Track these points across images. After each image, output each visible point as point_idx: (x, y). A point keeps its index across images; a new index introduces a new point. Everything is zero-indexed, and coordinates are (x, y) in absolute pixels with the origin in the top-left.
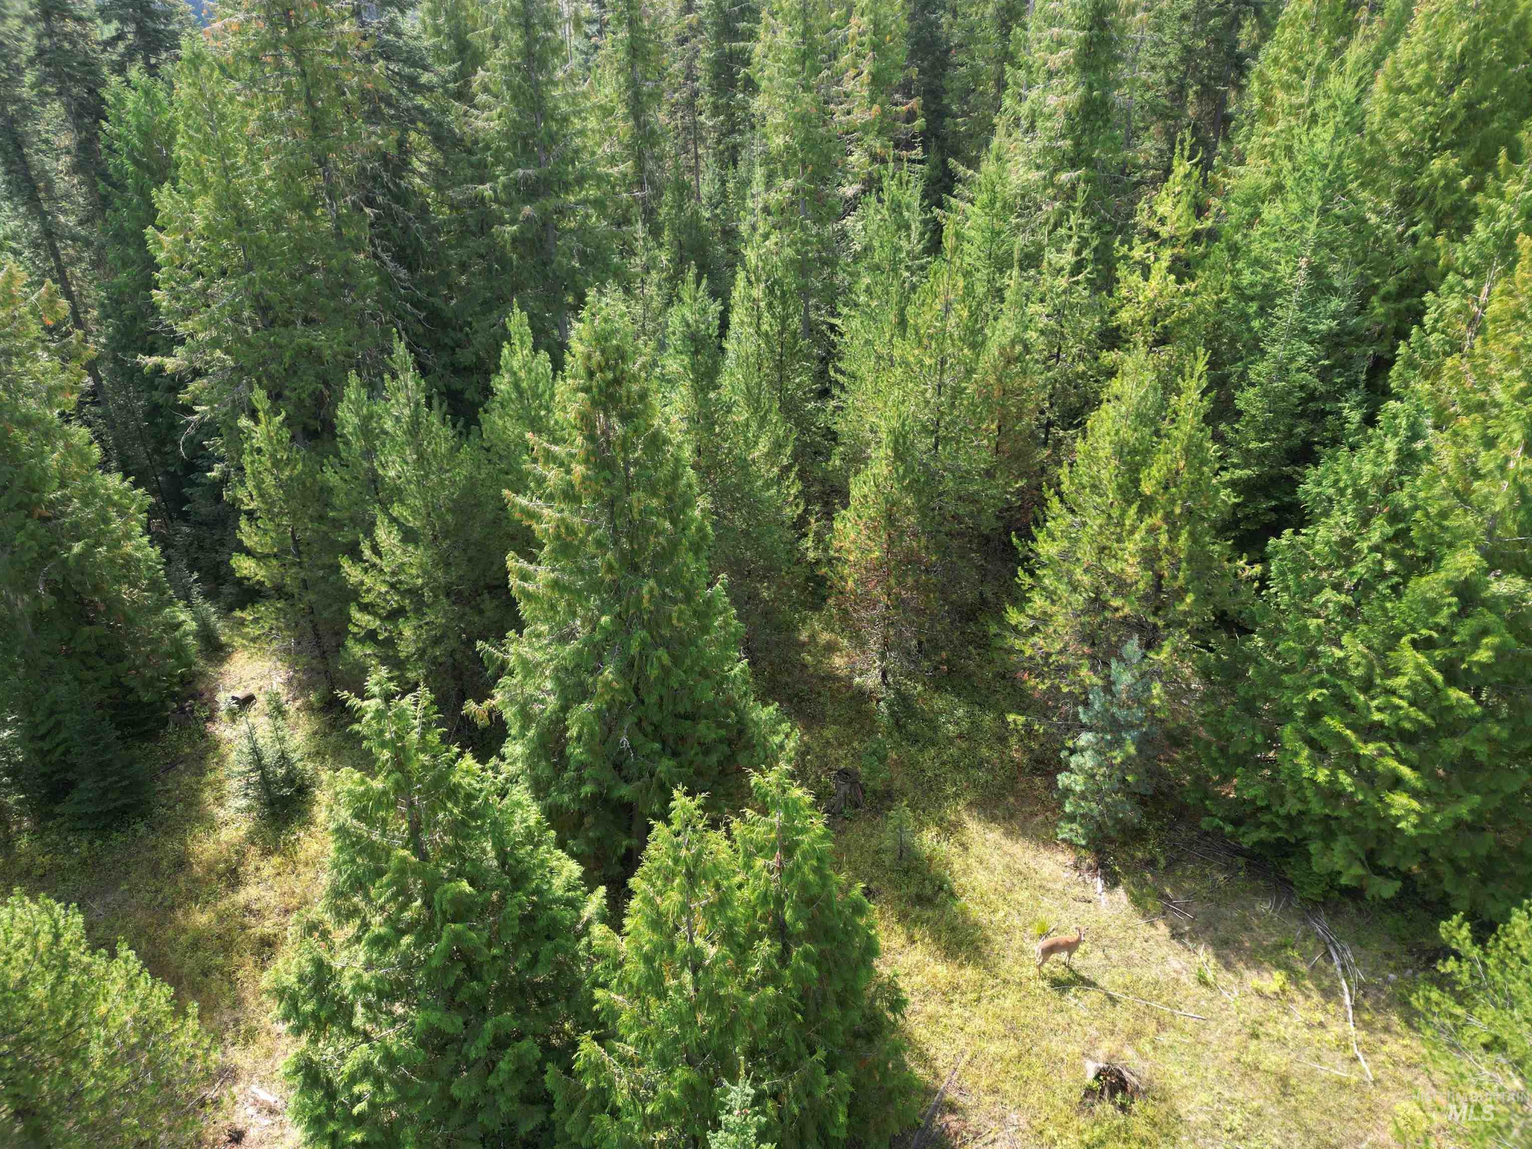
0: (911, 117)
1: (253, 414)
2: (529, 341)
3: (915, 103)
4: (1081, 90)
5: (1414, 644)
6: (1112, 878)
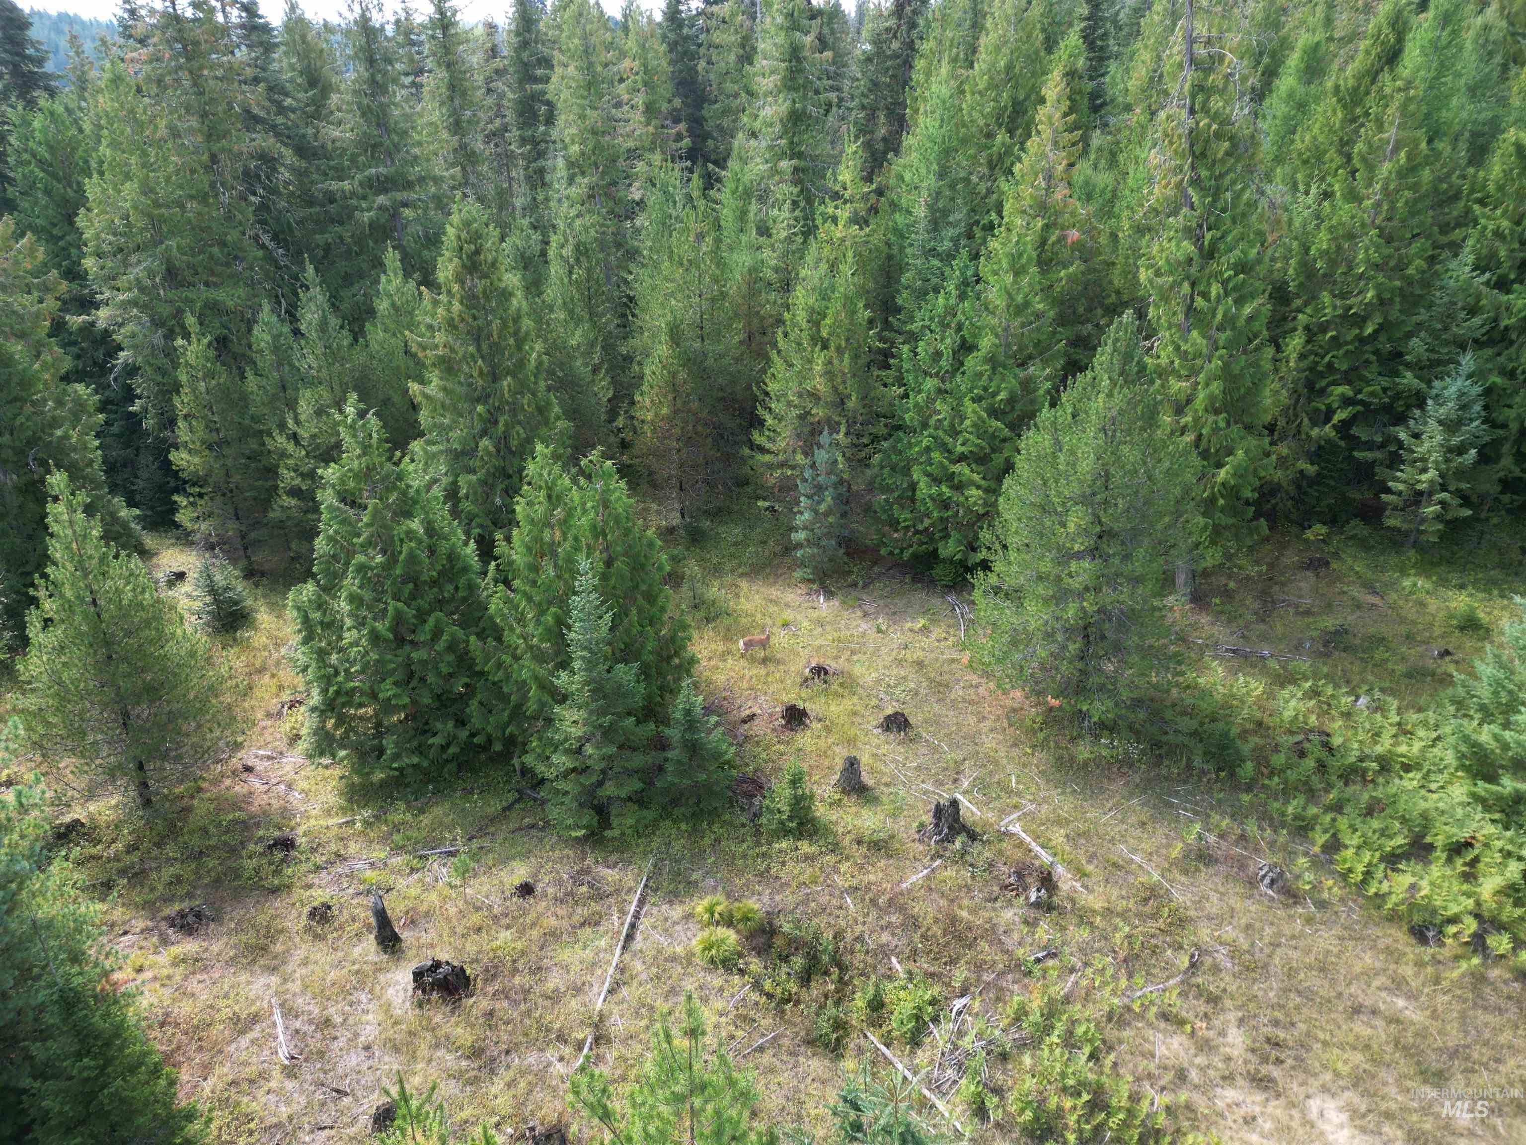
0: (679, 137)
1: (187, 336)
2: (401, 273)
3: (682, 127)
4: (788, 103)
5: (973, 400)
6: (829, 594)
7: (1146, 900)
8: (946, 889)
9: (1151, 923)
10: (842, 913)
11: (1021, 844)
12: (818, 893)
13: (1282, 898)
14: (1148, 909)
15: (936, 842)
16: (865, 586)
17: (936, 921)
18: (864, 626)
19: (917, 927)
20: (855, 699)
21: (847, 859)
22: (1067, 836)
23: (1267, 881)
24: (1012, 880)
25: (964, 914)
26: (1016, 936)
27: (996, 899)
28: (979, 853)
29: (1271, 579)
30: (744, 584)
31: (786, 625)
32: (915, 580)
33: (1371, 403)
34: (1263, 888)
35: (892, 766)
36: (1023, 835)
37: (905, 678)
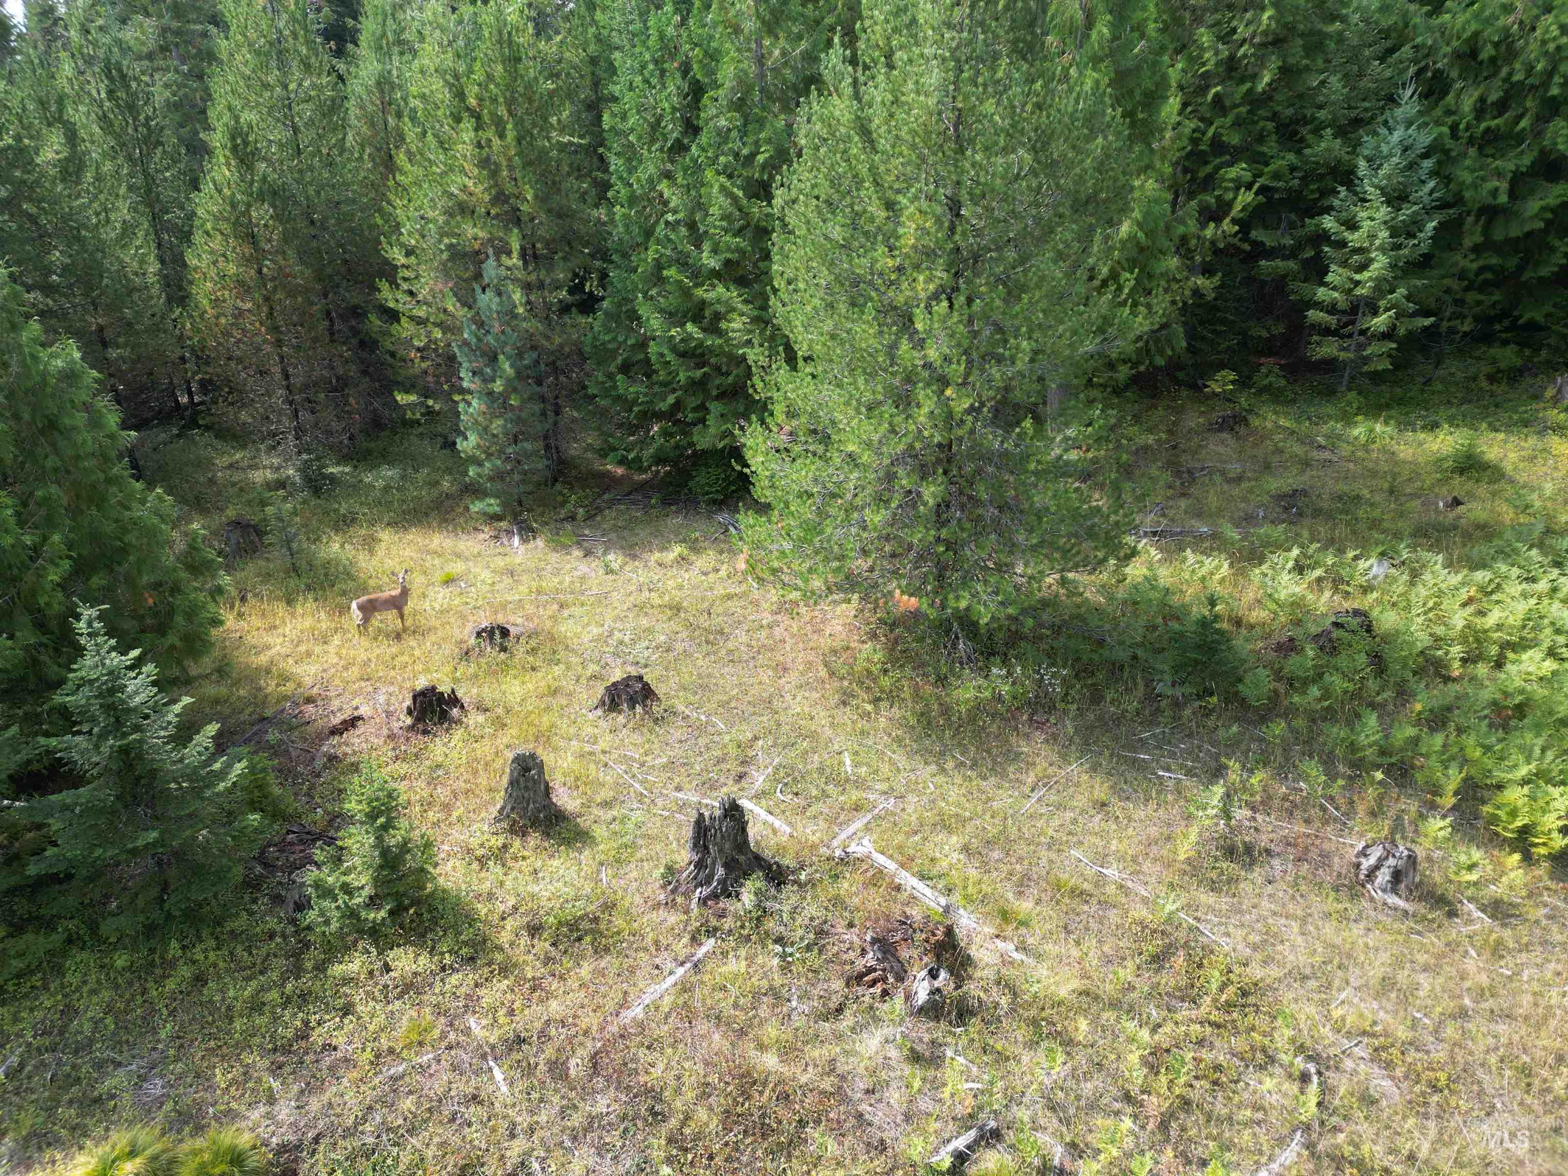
6: (527, 532)
7: (1159, 960)
8: (726, 1007)
9: (1185, 1012)
10: (473, 1112)
11: (878, 877)
12: (423, 1069)
13: (1421, 908)
14: (1167, 980)
15: (703, 902)
16: (589, 517)
17: (705, 1091)
18: (583, 568)
19: (657, 1116)
20: (557, 670)
21: (505, 971)
22: (966, 849)
23: (1384, 876)
24: (870, 959)
25: (770, 1061)
26: (895, 1096)
27: (840, 1010)
28: (794, 911)
29: (1174, 447)
30: (386, 536)
31: (448, 581)
32: (666, 502)
33: (1276, 190)
34: (1379, 895)
35: (620, 769)
36: (881, 859)
37: (649, 630)
